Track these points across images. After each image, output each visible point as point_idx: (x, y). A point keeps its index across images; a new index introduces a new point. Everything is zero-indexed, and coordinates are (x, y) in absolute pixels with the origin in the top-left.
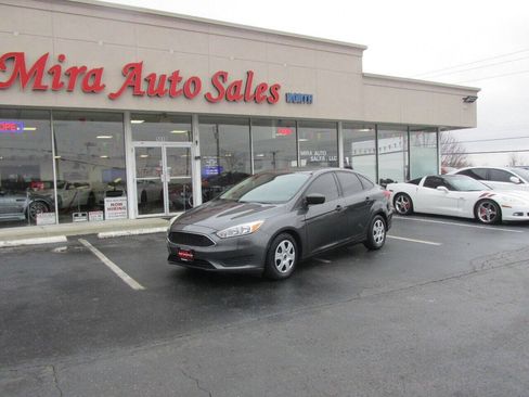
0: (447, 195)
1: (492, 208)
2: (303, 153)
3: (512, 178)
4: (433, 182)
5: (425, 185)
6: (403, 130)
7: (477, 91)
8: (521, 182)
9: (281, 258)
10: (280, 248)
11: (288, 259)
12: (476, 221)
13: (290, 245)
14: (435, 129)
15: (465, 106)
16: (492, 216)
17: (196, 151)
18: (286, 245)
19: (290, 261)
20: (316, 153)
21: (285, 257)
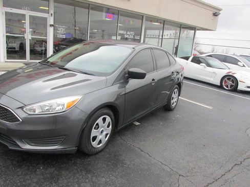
0: (205, 69)
1: (233, 81)
2: (121, 32)
3: (239, 63)
4: (197, 60)
5: (192, 61)
6: (177, 26)
7: (220, 10)
8: (244, 66)
9: (97, 134)
10: (97, 124)
11: (104, 133)
12: (221, 87)
13: (108, 119)
14: (194, 28)
15: (213, 18)
16: (231, 86)
17: (51, 21)
18: (104, 120)
19: (107, 135)
20: (128, 33)
21: (102, 132)
